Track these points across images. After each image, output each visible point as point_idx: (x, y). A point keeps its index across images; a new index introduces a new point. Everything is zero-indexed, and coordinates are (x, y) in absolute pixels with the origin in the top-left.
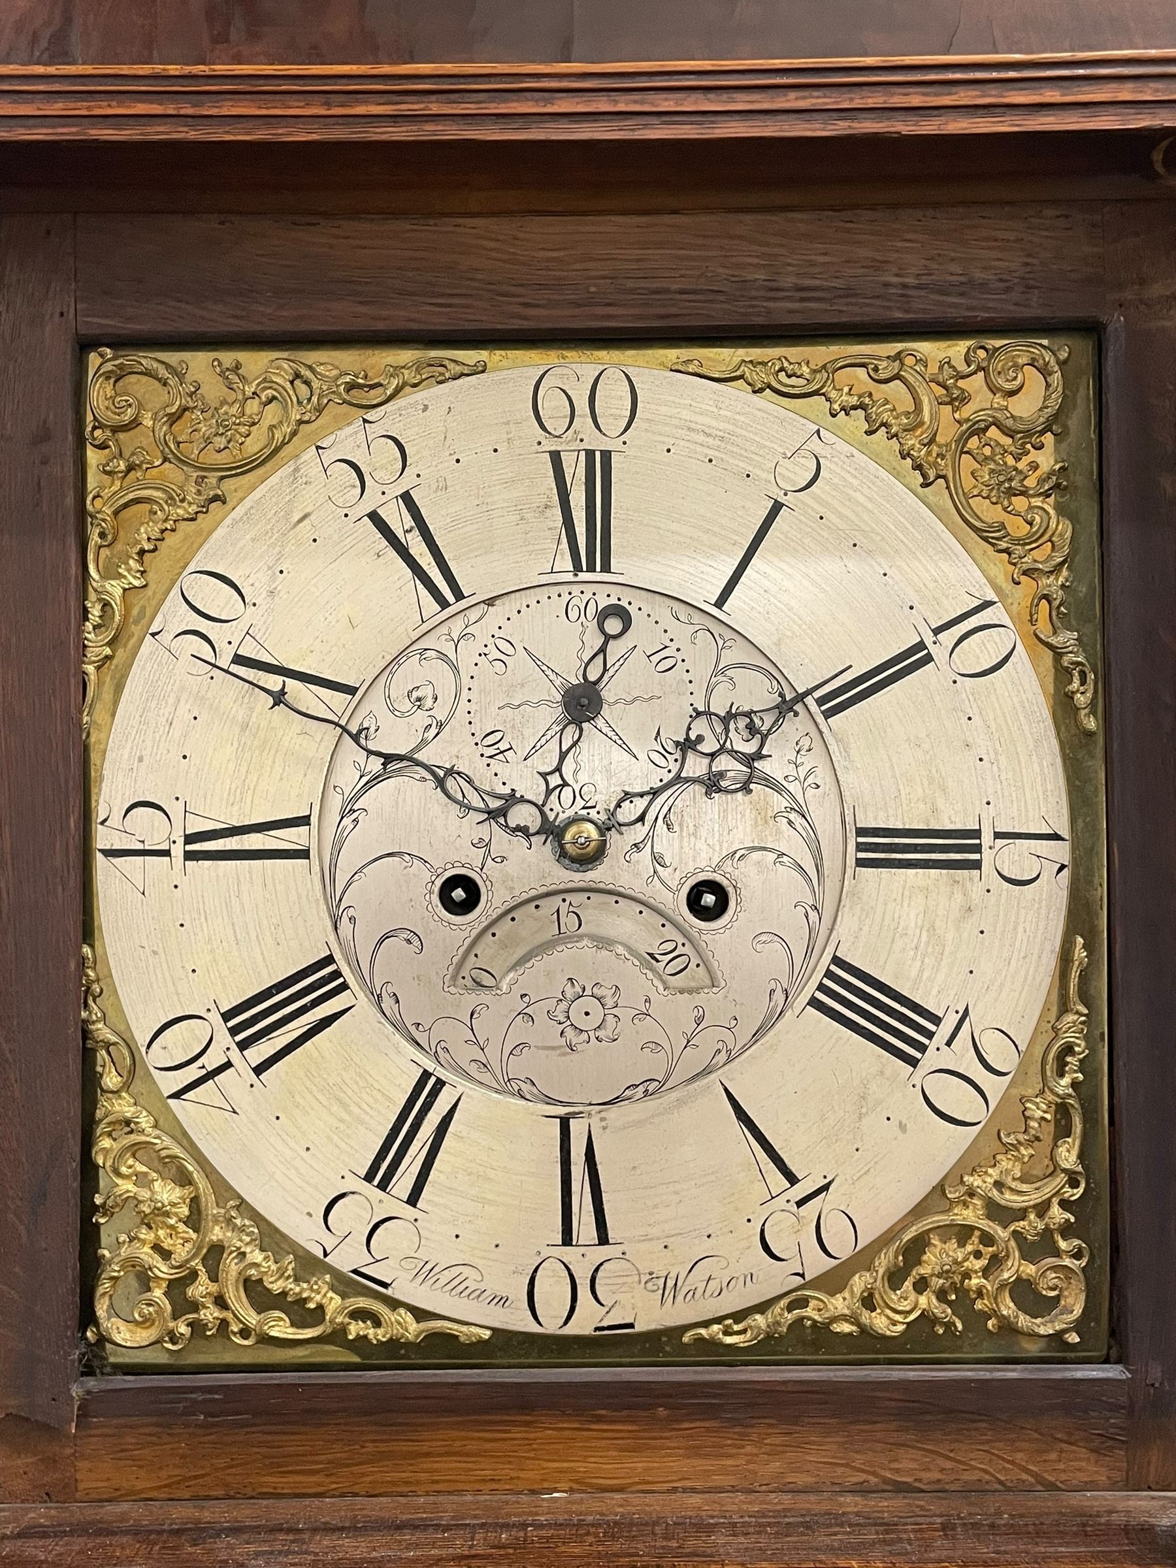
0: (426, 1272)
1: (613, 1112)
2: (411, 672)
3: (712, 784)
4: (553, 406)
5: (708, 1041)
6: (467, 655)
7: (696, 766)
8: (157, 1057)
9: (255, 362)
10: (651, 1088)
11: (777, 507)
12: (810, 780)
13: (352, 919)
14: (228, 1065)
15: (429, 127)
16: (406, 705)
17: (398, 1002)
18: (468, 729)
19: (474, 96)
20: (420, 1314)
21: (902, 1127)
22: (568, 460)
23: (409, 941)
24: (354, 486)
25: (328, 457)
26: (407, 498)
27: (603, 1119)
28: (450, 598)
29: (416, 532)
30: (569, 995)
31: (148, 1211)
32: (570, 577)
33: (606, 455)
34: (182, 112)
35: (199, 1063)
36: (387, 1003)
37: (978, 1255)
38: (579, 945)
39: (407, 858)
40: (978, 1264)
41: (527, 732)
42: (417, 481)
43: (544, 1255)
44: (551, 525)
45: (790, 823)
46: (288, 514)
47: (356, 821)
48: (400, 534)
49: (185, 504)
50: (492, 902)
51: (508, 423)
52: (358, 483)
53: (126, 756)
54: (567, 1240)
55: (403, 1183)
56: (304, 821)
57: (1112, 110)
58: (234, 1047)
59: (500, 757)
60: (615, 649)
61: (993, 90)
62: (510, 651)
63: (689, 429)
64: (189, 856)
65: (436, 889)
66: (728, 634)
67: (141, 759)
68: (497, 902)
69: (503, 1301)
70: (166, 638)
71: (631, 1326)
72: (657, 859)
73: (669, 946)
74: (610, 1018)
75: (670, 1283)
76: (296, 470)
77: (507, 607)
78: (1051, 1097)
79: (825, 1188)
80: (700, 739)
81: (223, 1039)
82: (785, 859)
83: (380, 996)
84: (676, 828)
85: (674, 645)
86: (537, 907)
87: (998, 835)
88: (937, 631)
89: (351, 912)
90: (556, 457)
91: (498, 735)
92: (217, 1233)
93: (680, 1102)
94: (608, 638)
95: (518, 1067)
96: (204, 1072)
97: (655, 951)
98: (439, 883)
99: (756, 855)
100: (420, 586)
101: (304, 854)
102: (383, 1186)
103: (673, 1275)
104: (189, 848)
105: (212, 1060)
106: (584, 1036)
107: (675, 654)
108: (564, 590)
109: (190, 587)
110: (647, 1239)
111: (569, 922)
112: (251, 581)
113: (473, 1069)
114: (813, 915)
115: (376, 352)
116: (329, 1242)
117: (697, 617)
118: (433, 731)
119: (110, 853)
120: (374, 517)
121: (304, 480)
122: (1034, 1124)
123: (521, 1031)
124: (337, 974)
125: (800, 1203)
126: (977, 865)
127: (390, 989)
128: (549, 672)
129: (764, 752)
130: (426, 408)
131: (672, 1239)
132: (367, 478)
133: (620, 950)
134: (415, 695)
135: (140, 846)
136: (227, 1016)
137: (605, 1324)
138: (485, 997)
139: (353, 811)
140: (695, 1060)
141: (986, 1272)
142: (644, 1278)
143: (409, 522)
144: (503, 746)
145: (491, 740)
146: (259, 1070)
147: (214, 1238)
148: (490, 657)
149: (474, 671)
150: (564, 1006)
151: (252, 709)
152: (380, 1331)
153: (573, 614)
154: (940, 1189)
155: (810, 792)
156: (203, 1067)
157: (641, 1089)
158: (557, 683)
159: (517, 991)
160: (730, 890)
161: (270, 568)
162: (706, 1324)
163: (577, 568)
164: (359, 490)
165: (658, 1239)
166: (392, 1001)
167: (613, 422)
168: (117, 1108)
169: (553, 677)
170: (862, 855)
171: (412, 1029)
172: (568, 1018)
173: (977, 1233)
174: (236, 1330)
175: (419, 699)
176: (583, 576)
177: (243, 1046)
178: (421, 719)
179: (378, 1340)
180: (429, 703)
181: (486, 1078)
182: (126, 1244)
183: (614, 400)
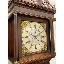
3: (39, 35)
9: (26, 22)
20: (32, 52)
26: (31, 26)
27: (36, 45)
28: (32, 29)
44: (34, 27)
51: (33, 24)
55: (31, 48)
56: (28, 36)
64: (25, 37)
76: (28, 25)
78: (46, 43)
88: (43, 31)
92: (26, 50)
98: (32, 38)
109: (25, 29)
111: (35, 39)
116: (29, 50)
117: (38, 30)
118: (32, 33)
119: (22, 37)
124: (29, 41)
125: (41, 47)
126: (44, 37)
137: (37, 51)
140: (38, 43)
146: (27, 44)
151: (27, 33)
153: (35, 30)
154: (44, 46)
159: (34, 42)
160: (39, 38)
168: (23, 46)
174: (27, 53)
182: (23, 51)
183: (36, 24)
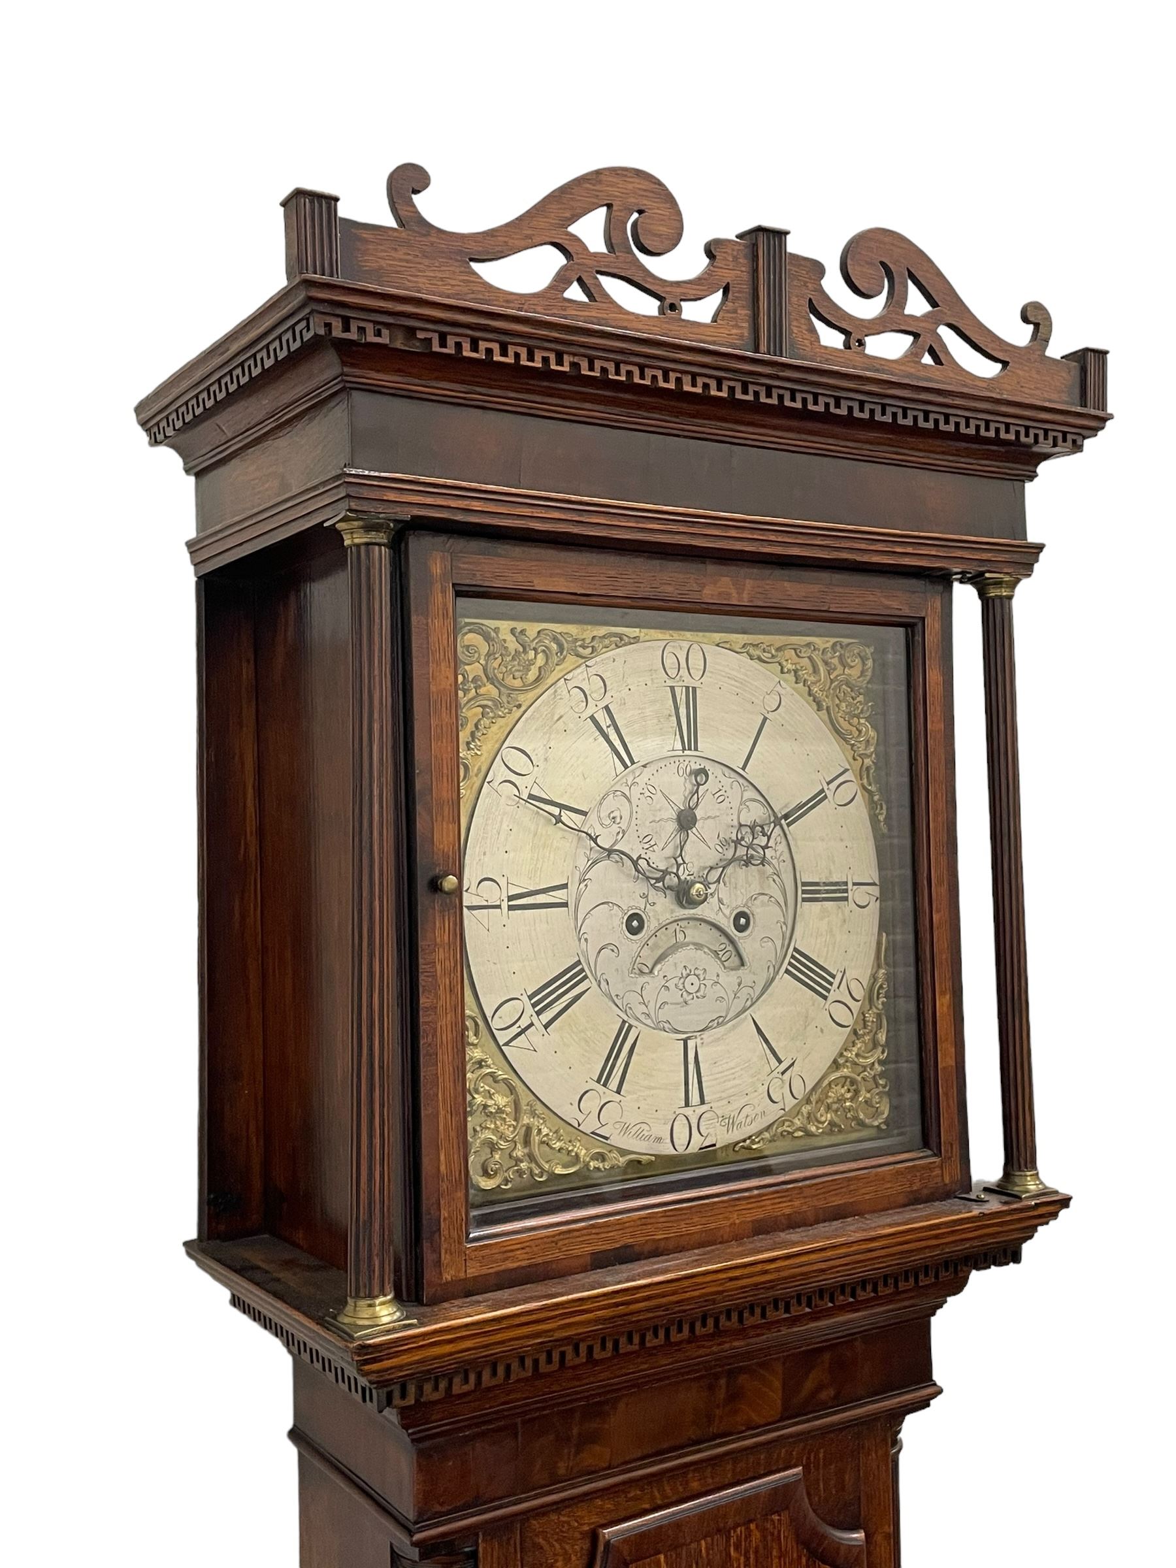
0: (626, 1129)
1: (706, 1035)
2: (611, 803)
3: (748, 862)
4: (670, 661)
5: (744, 993)
6: (635, 793)
7: (741, 851)
8: (495, 1024)
9: (533, 629)
10: (720, 1022)
11: (765, 719)
12: (781, 858)
13: (586, 940)
14: (532, 1025)
15: (677, 537)
16: (607, 822)
17: (608, 984)
18: (636, 834)
19: (697, 525)
20: (623, 1152)
21: (822, 1031)
22: (678, 690)
23: (613, 951)
24: (582, 701)
25: (570, 685)
26: (607, 708)
27: (702, 1039)
28: (629, 764)
29: (612, 727)
30: (684, 975)
31: (494, 1111)
32: (680, 753)
33: (694, 689)
34: (574, 519)
35: (517, 1025)
36: (603, 984)
37: (849, 1091)
38: (688, 948)
39: (611, 904)
40: (849, 1095)
41: (663, 835)
42: (612, 700)
43: (677, 1113)
44: (672, 725)
45: (774, 880)
46: (553, 715)
47: (586, 885)
48: (605, 728)
49: (503, 709)
50: (651, 925)
51: (651, 670)
52: (584, 700)
53: (477, 853)
54: (687, 1104)
55: (614, 1083)
56: (565, 886)
57: (927, 558)
58: (534, 1014)
59: (651, 849)
60: (702, 789)
61: (890, 544)
62: (654, 792)
63: (729, 678)
64: (511, 908)
65: (625, 921)
66: (746, 784)
67: (485, 854)
68: (652, 927)
69: (659, 1140)
70: (495, 784)
71: (714, 1145)
72: (720, 901)
73: (723, 947)
74: (702, 985)
75: (731, 1121)
76: (556, 691)
77: (652, 768)
78: (875, 1010)
79: (793, 1064)
80: (743, 839)
81: (530, 1011)
82: (772, 899)
83: (599, 981)
84: (728, 885)
85: (724, 789)
86: (666, 929)
87: (854, 884)
88: (828, 783)
89: (585, 936)
90: (672, 688)
91: (650, 837)
92: (526, 1120)
93: (734, 1027)
94: (699, 785)
95: (663, 1015)
96: (520, 1029)
97: (717, 949)
98: (626, 918)
99: (761, 897)
100: (615, 757)
101: (565, 905)
102: (605, 1085)
103: (732, 1116)
104: (510, 903)
105: (524, 1023)
106: (691, 996)
107: (724, 793)
108: (676, 759)
109: (506, 756)
110: (721, 1099)
111: (680, 936)
112: (536, 752)
113: (642, 1018)
114: (784, 927)
115: (589, 627)
116: (581, 1118)
117: (733, 775)
118: (621, 835)
119: (470, 908)
120: (592, 718)
121: (559, 697)
122: (870, 1024)
123: (664, 996)
124: (582, 970)
125: (783, 1073)
126: (846, 899)
127: (604, 977)
128: (671, 803)
129: (769, 845)
130: (614, 660)
131: (732, 1098)
132: (589, 697)
133: (706, 950)
134: (612, 816)
135: (485, 903)
136: (530, 997)
137: (704, 1146)
138: (646, 978)
139: (585, 880)
140: (737, 1006)
141: (852, 1099)
142: (720, 1119)
143: (609, 722)
144: (652, 843)
145: (647, 840)
146: (546, 1027)
147: (524, 1122)
148: (646, 795)
149: (638, 802)
150: (682, 980)
151: (538, 825)
152: (606, 1164)
153: (681, 773)
154: (835, 1062)
155: (781, 864)
156: (520, 1027)
157: (716, 1021)
158: (675, 808)
159: (661, 976)
160: (751, 916)
161: (545, 746)
162: (744, 1141)
163: (684, 749)
164: (585, 704)
165: (725, 1098)
166: (605, 983)
167: (697, 674)
168: (476, 1054)
169: (673, 805)
170: (804, 896)
171: (615, 998)
172: (684, 987)
173: (849, 1080)
174: (537, 1172)
175: (614, 818)
176: (687, 752)
177: (538, 1013)
178: (615, 828)
179: (605, 1169)
180: (618, 820)
181: (648, 1022)
182: (480, 1132)
183: (696, 661)
